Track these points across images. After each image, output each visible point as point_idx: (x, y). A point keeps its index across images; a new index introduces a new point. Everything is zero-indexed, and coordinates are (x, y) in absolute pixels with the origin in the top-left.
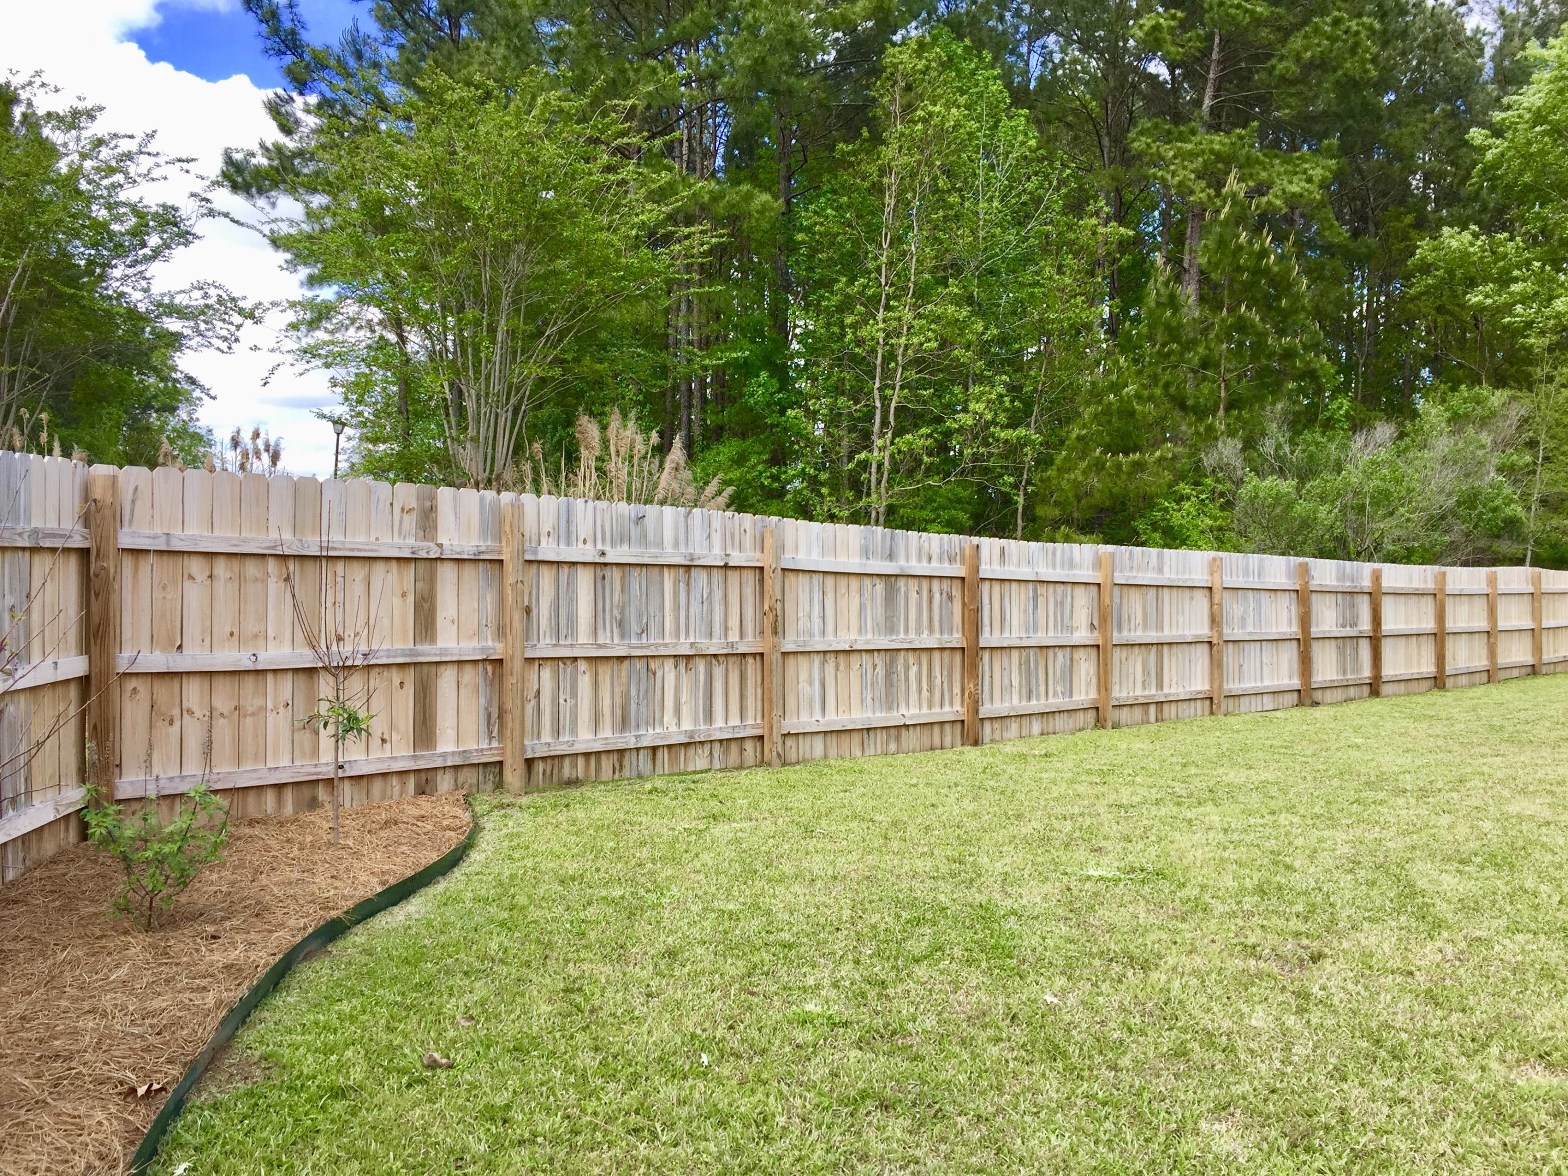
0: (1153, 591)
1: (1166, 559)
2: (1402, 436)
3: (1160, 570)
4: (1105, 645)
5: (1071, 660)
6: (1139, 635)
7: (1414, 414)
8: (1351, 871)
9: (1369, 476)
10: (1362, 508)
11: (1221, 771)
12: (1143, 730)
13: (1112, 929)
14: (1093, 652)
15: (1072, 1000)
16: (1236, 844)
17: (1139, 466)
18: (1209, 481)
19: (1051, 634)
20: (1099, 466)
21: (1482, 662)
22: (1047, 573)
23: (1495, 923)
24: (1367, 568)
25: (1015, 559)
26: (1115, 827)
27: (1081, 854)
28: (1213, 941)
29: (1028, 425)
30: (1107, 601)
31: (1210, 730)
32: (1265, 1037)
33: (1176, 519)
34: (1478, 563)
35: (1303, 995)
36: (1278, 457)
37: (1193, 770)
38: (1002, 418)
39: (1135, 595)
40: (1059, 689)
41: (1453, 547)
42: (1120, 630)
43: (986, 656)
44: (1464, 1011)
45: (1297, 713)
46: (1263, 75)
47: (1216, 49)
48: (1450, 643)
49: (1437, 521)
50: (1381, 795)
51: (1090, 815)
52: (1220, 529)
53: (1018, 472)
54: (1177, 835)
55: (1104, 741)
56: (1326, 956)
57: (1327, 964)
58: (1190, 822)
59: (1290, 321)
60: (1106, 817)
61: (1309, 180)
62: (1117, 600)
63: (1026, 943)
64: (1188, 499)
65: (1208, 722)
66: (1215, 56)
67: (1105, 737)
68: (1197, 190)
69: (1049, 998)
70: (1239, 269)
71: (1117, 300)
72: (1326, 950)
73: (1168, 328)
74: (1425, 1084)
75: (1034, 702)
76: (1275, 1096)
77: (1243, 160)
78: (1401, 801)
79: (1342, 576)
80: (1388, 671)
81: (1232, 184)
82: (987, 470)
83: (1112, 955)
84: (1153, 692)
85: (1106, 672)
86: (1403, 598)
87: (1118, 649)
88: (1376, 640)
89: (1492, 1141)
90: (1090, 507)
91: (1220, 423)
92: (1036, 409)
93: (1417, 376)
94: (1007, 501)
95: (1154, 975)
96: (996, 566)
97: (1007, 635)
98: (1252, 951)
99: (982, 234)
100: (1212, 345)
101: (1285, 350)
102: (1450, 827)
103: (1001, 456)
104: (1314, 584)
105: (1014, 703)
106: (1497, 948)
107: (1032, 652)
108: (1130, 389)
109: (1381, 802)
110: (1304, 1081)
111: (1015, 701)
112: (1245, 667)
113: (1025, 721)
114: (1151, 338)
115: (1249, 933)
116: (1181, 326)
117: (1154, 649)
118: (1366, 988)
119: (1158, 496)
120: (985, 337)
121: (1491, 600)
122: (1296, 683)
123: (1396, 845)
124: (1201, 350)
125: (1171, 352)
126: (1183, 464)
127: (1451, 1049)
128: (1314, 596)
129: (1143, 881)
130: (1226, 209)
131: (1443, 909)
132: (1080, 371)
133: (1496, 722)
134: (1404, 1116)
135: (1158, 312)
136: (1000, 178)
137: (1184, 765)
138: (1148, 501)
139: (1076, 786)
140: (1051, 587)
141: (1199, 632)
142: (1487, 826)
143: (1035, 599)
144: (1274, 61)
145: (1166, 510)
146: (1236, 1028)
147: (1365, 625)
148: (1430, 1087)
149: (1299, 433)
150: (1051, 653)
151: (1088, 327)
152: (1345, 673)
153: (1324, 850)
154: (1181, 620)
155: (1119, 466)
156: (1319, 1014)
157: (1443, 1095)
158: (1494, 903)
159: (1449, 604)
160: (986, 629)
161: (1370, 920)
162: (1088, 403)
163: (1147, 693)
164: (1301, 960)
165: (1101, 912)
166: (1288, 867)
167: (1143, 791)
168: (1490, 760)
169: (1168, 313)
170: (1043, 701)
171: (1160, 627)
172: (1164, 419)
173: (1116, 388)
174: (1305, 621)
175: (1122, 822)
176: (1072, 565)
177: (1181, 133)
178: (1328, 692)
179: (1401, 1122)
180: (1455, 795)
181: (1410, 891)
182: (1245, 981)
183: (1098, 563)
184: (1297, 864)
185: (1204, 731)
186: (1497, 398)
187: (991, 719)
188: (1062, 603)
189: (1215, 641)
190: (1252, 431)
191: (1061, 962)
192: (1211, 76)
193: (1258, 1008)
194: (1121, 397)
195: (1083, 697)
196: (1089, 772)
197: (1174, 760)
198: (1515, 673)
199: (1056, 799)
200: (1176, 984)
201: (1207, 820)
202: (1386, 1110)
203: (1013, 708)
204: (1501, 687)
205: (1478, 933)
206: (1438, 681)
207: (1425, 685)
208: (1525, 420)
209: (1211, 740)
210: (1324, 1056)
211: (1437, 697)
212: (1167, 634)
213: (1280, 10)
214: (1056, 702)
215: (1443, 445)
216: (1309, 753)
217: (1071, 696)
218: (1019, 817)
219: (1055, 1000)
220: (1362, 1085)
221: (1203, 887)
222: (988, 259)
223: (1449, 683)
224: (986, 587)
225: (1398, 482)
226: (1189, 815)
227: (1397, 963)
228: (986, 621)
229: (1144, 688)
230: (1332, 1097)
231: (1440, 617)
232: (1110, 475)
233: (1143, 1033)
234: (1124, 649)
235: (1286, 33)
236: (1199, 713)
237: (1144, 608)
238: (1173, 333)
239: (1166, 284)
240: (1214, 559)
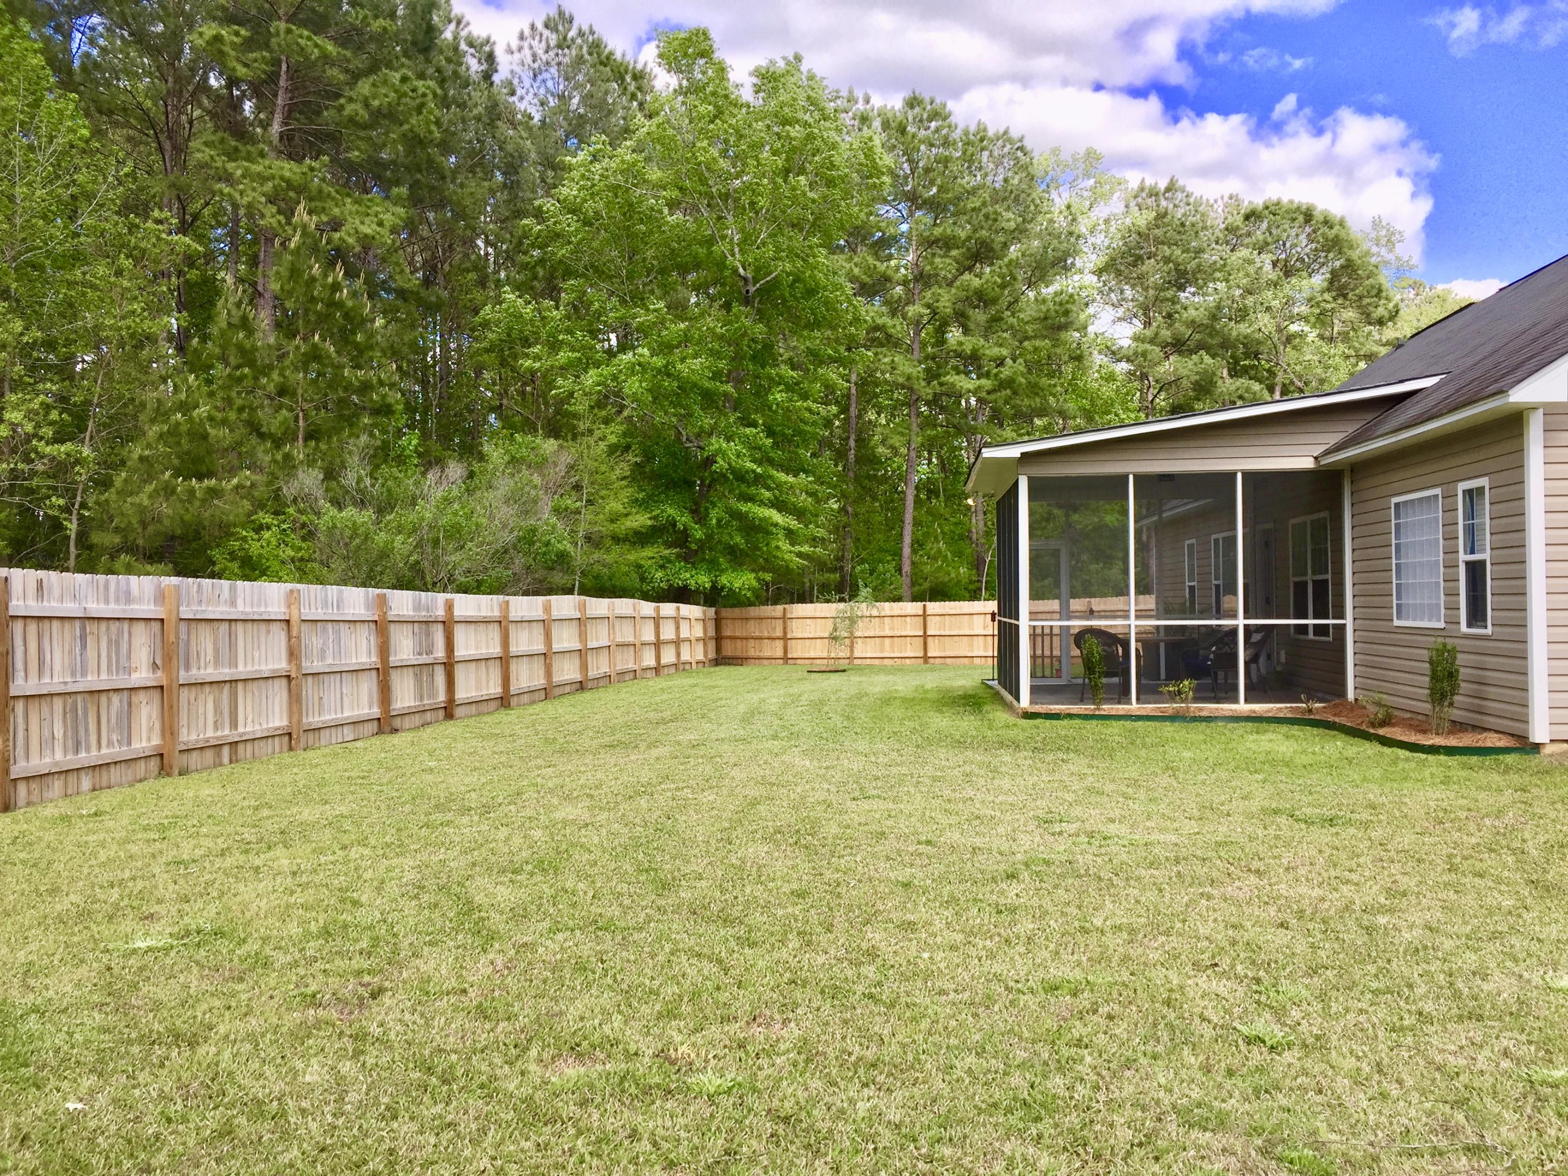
0: (225, 626)
1: (240, 591)
2: (471, 475)
3: (233, 603)
4: (170, 686)
5: (130, 705)
6: (210, 673)
7: (482, 458)
8: (416, 897)
9: (441, 511)
10: (436, 542)
11: (295, 810)
12: (214, 774)
13: (157, 1006)
14: (156, 695)
15: (102, 1100)
16: (304, 886)
17: (214, 493)
18: (291, 510)
19: (104, 676)
20: (169, 491)
21: (540, 681)
22: (96, 608)
23: (540, 926)
24: (441, 598)
25: (56, 593)
26: (171, 887)
27: (127, 925)
28: (271, 997)
29: (83, 442)
30: (172, 638)
31: (288, 767)
32: (317, 1093)
33: (255, 548)
34: (536, 593)
35: (360, 1037)
36: (359, 490)
37: (265, 812)
38: (48, 432)
39: (204, 629)
40: (115, 737)
41: (516, 578)
42: (187, 668)
43: (20, 706)
44: (509, 1019)
45: (377, 741)
46: (332, 112)
47: (283, 76)
48: (513, 667)
49: (501, 555)
50: (449, 816)
51: (142, 878)
52: (302, 559)
53: (70, 493)
54: (241, 887)
55: (169, 791)
56: (386, 990)
57: (387, 999)
58: (257, 870)
59: (366, 357)
60: (163, 878)
61: (380, 224)
62: (183, 636)
63: (48, 1044)
64: (269, 528)
65: (287, 758)
66: (282, 83)
67: (170, 786)
68: (268, 215)
69: (71, 1106)
70: (313, 300)
71: (185, 314)
72: (387, 984)
73: (241, 348)
74: (471, 1101)
75: (83, 755)
76: (324, 1155)
77: (314, 192)
78: (465, 820)
79: (417, 607)
80: (461, 694)
81: (301, 214)
82: (31, 491)
83: (155, 1036)
84: (227, 732)
85: (171, 716)
86: (472, 626)
87: (186, 689)
88: (449, 666)
89: (526, 1145)
90: (158, 534)
91: (299, 451)
92: (91, 424)
93: (486, 421)
94: (56, 526)
95: (201, 1051)
96: (32, 602)
97: (47, 680)
98: (312, 1001)
99: (18, 221)
100: (287, 373)
101: (362, 383)
102: (507, 840)
103: (47, 475)
104: (392, 614)
105: (59, 757)
106: (541, 950)
107: (79, 698)
108: (203, 410)
109: (448, 823)
110: (355, 1131)
111: (59, 756)
112: (325, 700)
113: (72, 778)
114: (224, 359)
115: (310, 981)
116: (255, 349)
117: (227, 686)
118: (422, 1015)
119: (235, 526)
120: (25, 339)
121: (547, 624)
122: (376, 712)
123: (458, 864)
124: (275, 375)
125: (242, 378)
126: (261, 492)
127: (496, 1061)
128: (392, 626)
129: (198, 945)
130: (297, 238)
131: (496, 921)
132: (143, 385)
133: (550, 735)
134: (450, 1141)
135: (230, 334)
136: (43, 163)
137: (256, 808)
138: (225, 531)
139: (128, 847)
140: (103, 625)
141: (277, 667)
142: (537, 834)
143: (83, 637)
144: (342, 101)
145: (244, 539)
146: (288, 1089)
147: (440, 653)
148: (476, 1104)
149: (377, 467)
150: (103, 698)
151: (151, 339)
152: (422, 699)
153: (392, 879)
154: (257, 654)
155: (192, 492)
156: (375, 1053)
157: (486, 1109)
158: (539, 907)
159: (512, 628)
160: (20, 675)
161: (431, 944)
162: (153, 421)
163: (219, 733)
164: (361, 999)
165: (145, 990)
166: (356, 903)
167: (208, 843)
168: (544, 771)
169: (241, 335)
170: (94, 753)
171: (233, 663)
172: (240, 444)
173: (186, 407)
174: (384, 650)
175: (181, 881)
176: (129, 599)
177: (249, 152)
178: (407, 719)
179: (446, 1149)
180: (512, 807)
181: (469, 908)
182: (302, 1033)
183: (160, 596)
184: (364, 899)
185: (281, 768)
186: (550, 445)
187: (27, 779)
188: (117, 643)
189: (293, 675)
190: (331, 463)
191: (91, 1058)
192: (280, 101)
193: (314, 1061)
194: (191, 418)
195: (144, 744)
196: (146, 829)
197: (246, 803)
198: (567, 689)
199: (103, 865)
200: (227, 1054)
201: (275, 865)
202: (432, 1140)
203: (56, 764)
204: (556, 702)
205: (525, 939)
206: (504, 701)
207: (493, 705)
208: (571, 467)
209: (287, 779)
210: (376, 1097)
211: (503, 716)
212: (243, 669)
213: (348, 54)
214: (108, 752)
215: (505, 485)
216: (385, 781)
217: (129, 744)
218: (54, 891)
219: (80, 1106)
220: (412, 1119)
221: (265, 940)
222: (29, 250)
223: (514, 701)
224: (18, 627)
225: (469, 517)
226: (258, 862)
227: (454, 983)
228: (19, 665)
229: (216, 728)
230: (381, 1140)
231: (505, 643)
232: (181, 501)
233: (185, 1120)
234: (193, 688)
235: (356, 77)
236: (277, 749)
237: (215, 643)
238: (247, 356)
239: (238, 305)
240: (292, 591)
